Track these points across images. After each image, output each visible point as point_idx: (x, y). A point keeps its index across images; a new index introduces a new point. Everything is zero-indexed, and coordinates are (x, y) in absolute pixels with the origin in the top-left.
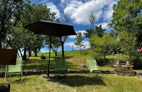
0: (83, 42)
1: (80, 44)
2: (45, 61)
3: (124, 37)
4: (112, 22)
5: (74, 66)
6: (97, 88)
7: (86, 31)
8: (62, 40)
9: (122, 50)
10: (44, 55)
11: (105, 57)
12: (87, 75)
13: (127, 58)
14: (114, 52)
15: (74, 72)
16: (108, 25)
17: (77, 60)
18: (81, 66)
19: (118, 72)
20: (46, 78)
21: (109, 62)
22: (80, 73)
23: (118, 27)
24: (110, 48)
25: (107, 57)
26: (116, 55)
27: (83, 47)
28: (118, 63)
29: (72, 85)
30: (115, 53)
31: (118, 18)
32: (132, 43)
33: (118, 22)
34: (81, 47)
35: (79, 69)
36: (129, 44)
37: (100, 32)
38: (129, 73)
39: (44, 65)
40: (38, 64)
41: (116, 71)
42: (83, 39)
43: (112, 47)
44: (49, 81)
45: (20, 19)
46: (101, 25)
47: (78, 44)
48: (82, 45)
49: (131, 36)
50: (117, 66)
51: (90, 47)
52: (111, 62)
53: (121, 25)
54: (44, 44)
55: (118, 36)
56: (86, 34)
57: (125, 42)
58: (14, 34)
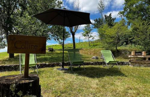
0: (92, 33)
1: (88, 35)
2: (54, 53)
3: (138, 26)
4: (124, 9)
5: (85, 57)
6: (119, 79)
7: (94, 20)
8: (73, 31)
9: (134, 40)
10: (51, 48)
11: (116, 48)
12: (102, 67)
13: (140, 48)
14: (125, 43)
15: (88, 64)
16: (119, 14)
17: (86, 52)
18: (93, 58)
19: (133, 63)
20: (61, 70)
21: (121, 53)
22: (94, 64)
23: (130, 15)
24: (121, 38)
25: (119, 48)
26: (128, 45)
27: (92, 38)
28: (133, 53)
29: (91, 76)
30: (127, 44)
31: (131, 5)
32: (147, 32)
33: (130, 10)
34: (90, 39)
35: (92, 61)
36: (143, 33)
37: (110, 21)
38: (145, 63)
39: (55, 57)
40: (47, 56)
41: (131, 62)
42: (91, 30)
43: (123, 37)
44: (65, 72)
45: (27, 8)
46: (111, 14)
47: (86, 35)
48: (91, 36)
49: (146, 25)
50: (132, 56)
51: (99, 38)
52: (123, 53)
53: (134, 13)
54: (50, 36)
55: (130, 25)
56: (94, 24)
57: (139, 32)
58: (20, 25)
